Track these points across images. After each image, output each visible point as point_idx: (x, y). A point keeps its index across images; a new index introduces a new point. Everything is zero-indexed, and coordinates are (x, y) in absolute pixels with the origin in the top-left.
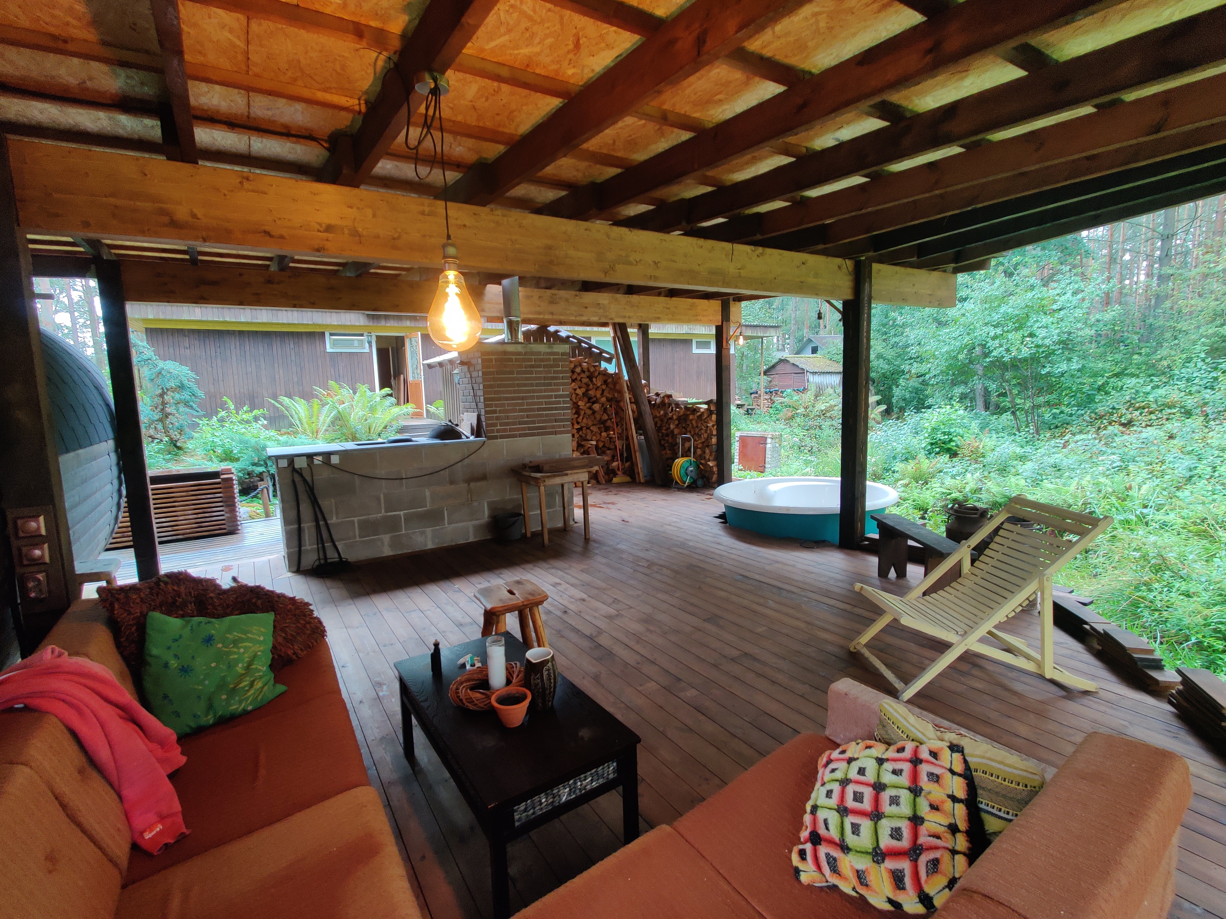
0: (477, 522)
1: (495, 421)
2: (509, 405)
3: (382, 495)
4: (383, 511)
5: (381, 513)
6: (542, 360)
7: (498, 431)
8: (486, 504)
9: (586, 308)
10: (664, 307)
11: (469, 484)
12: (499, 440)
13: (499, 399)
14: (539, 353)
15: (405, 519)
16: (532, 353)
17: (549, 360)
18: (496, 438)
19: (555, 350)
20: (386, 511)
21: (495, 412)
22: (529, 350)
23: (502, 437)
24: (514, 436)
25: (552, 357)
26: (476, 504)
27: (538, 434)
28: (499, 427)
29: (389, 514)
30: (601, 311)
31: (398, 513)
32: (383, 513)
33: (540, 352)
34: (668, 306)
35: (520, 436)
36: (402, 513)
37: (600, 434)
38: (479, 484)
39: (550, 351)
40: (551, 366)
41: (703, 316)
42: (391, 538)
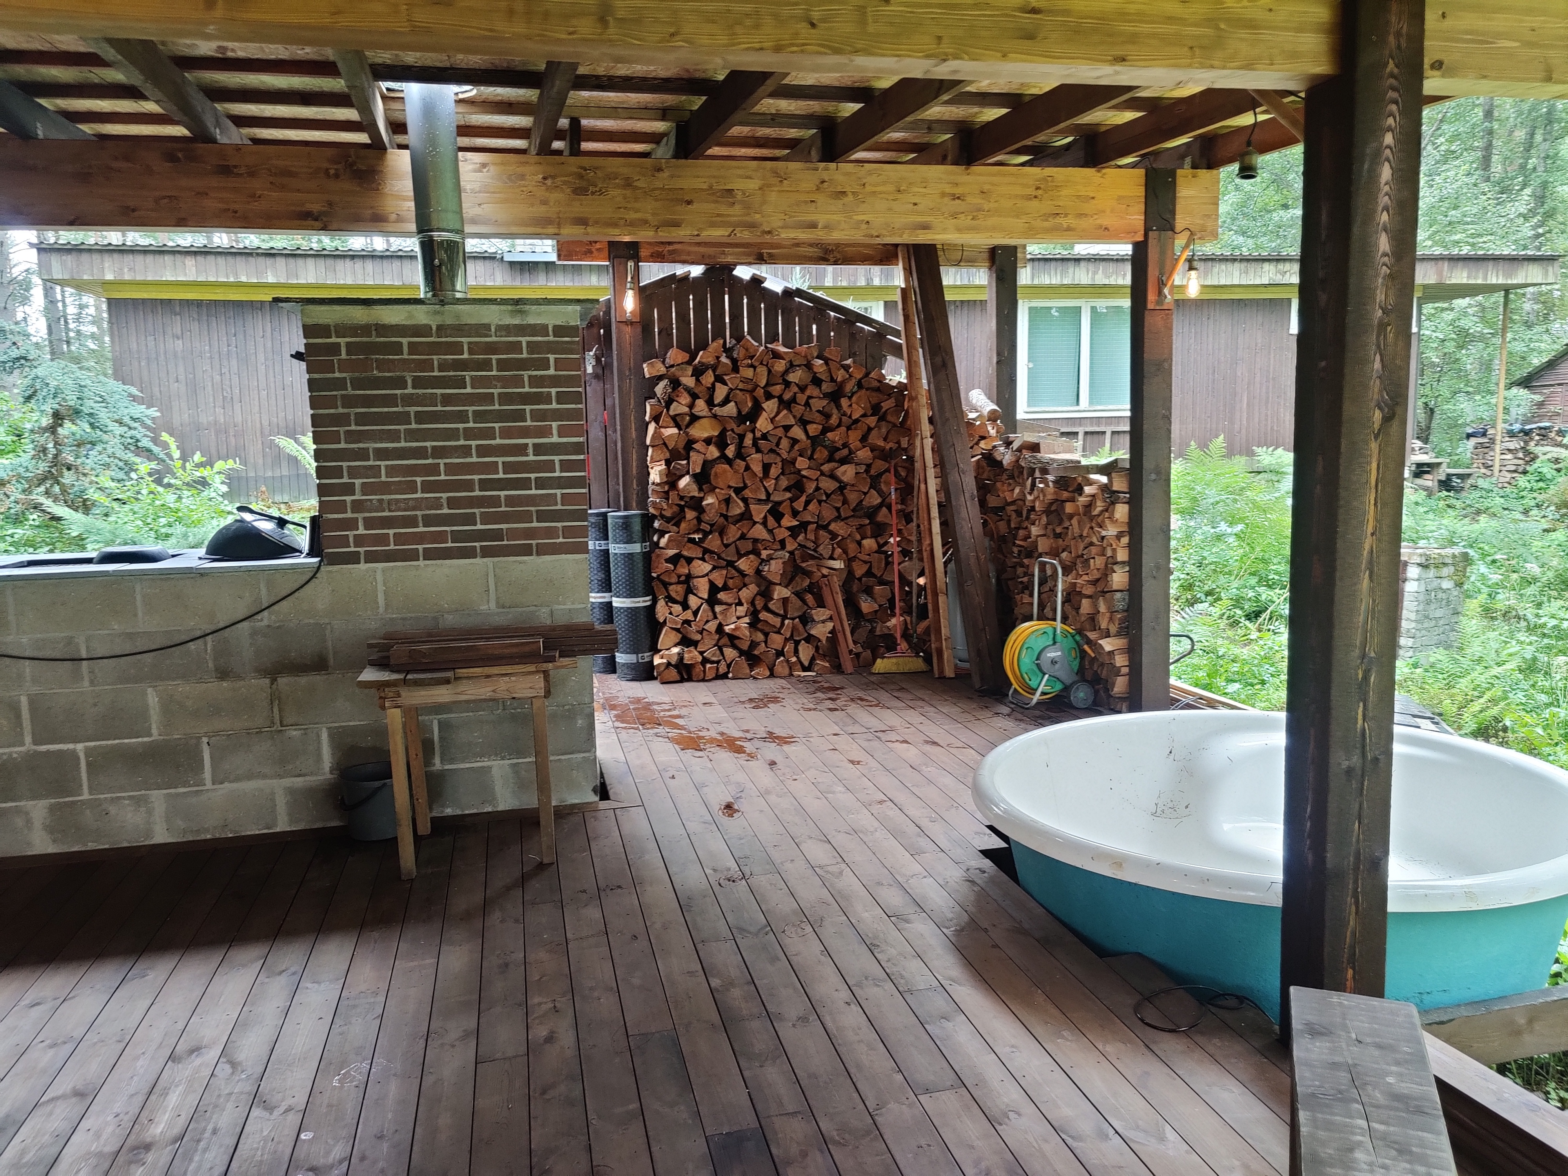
0: (298, 782)
1: (349, 515)
2: (391, 470)
3: (24, 700)
4: (28, 739)
5: (22, 744)
6: (492, 348)
7: (360, 541)
8: (325, 736)
9: (689, 203)
10: (943, 195)
11: (274, 681)
12: (363, 566)
13: (363, 455)
14: (483, 329)
15: (89, 764)
16: (460, 329)
17: (516, 347)
18: (353, 558)
19: (531, 320)
20: (35, 742)
21: (349, 489)
22: (449, 322)
23: (372, 558)
24: (412, 556)
25: (524, 340)
26: (294, 733)
27: (487, 553)
28: (361, 531)
29: (43, 748)
30: (737, 210)
31: (71, 746)
32: (28, 745)
33: (487, 327)
34: (958, 191)
35: (429, 555)
36: (80, 747)
38: (303, 680)
39: (517, 321)
40: (523, 365)
41: (1081, 215)
42: (52, 809)
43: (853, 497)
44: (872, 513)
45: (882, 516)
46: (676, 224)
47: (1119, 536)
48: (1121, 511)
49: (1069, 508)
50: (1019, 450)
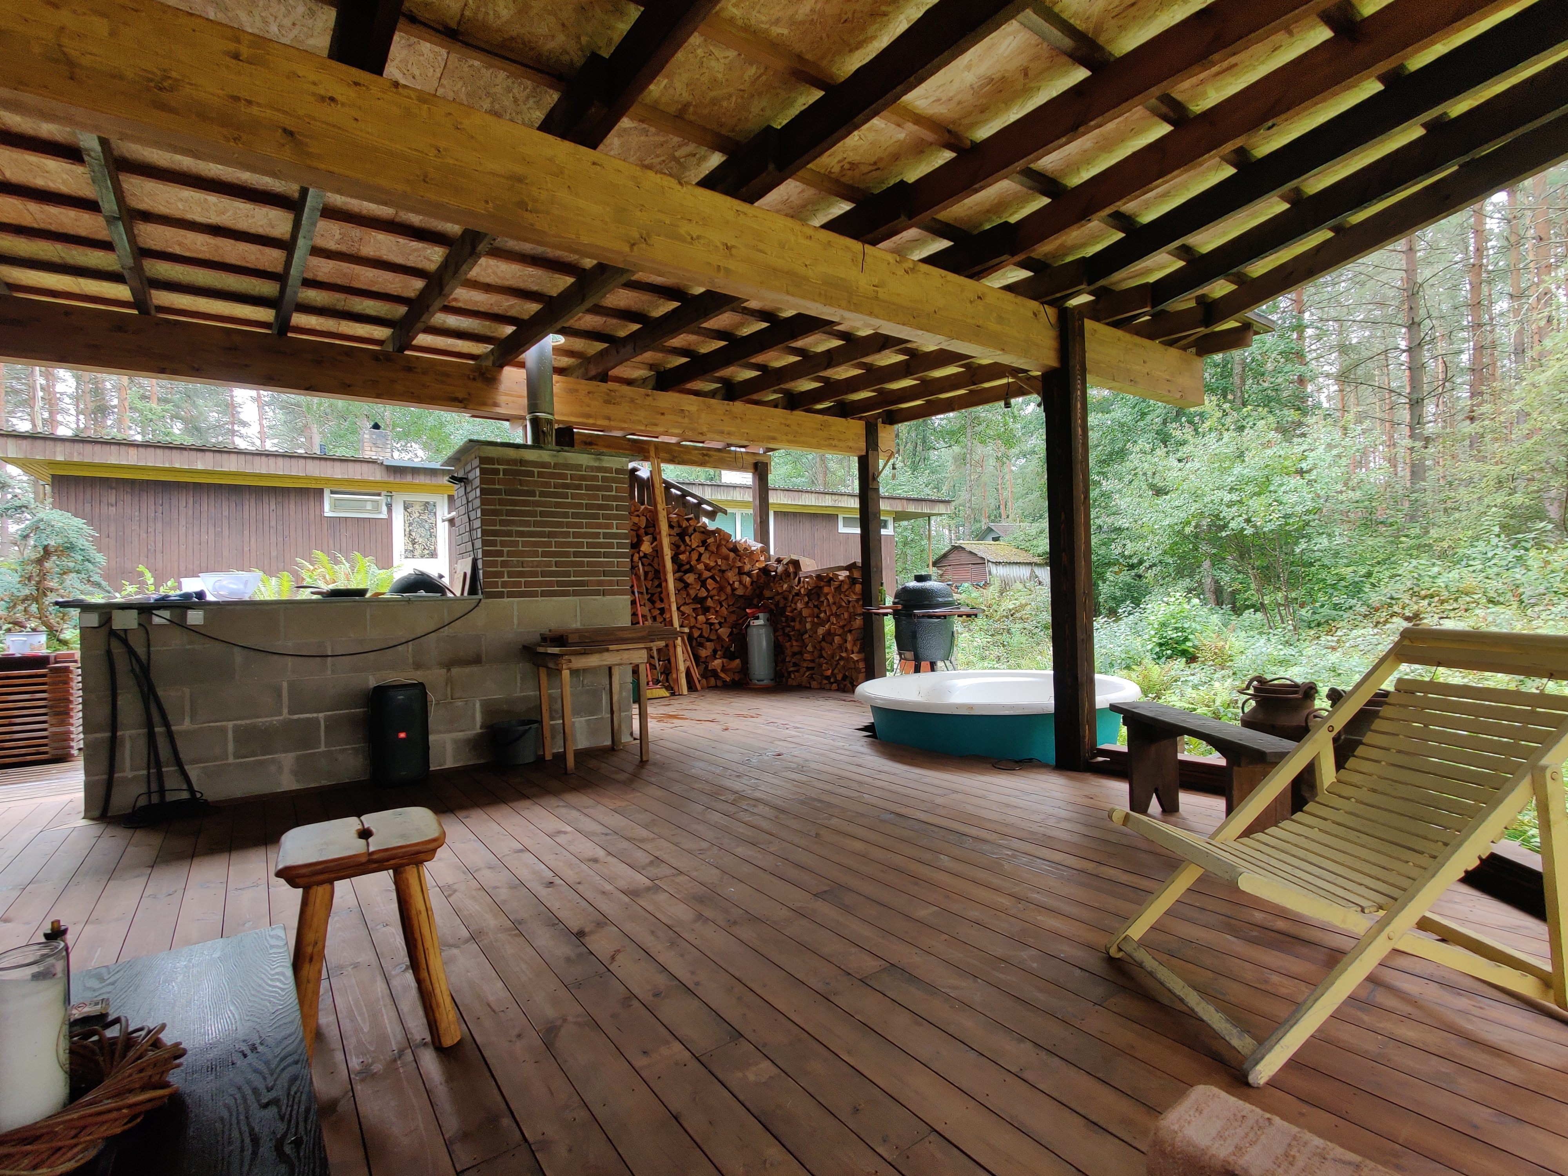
0: (461, 735)
1: (499, 569)
2: (525, 544)
3: (285, 685)
4: (285, 711)
5: (281, 715)
6: (583, 478)
7: (505, 584)
8: (478, 705)
9: (663, 414)
10: (781, 424)
11: (449, 670)
12: (506, 600)
13: (509, 534)
14: (578, 468)
15: (326, 727)
17: (596, 478)
18: (500, 595)
19: (605, 464)
20: (290, 713)
21: (500, 554)
23: (511, 595)
24: (532, 593)
25: (600, 475)
26: (461, 703)
27: (575, 593)
28: (506, 579)
29: (295, 717)
30: (686, 420)
31: (315, 715)
32: (285, 715)
34: (788, 422)
35: (544, 594)
36: (321, 715)
37: (696, 618)
38: (467, 668)
39: (596, 464)
40: (599, 488)
41: (840, 440)
42: (298, 759)
43: (693, 593)
44: (701, 601)
45: (710, 603)
46: (656, 425)
47: (857, 601)
48: (858, 588)
49: (826, 590)
50: (787, 564)
